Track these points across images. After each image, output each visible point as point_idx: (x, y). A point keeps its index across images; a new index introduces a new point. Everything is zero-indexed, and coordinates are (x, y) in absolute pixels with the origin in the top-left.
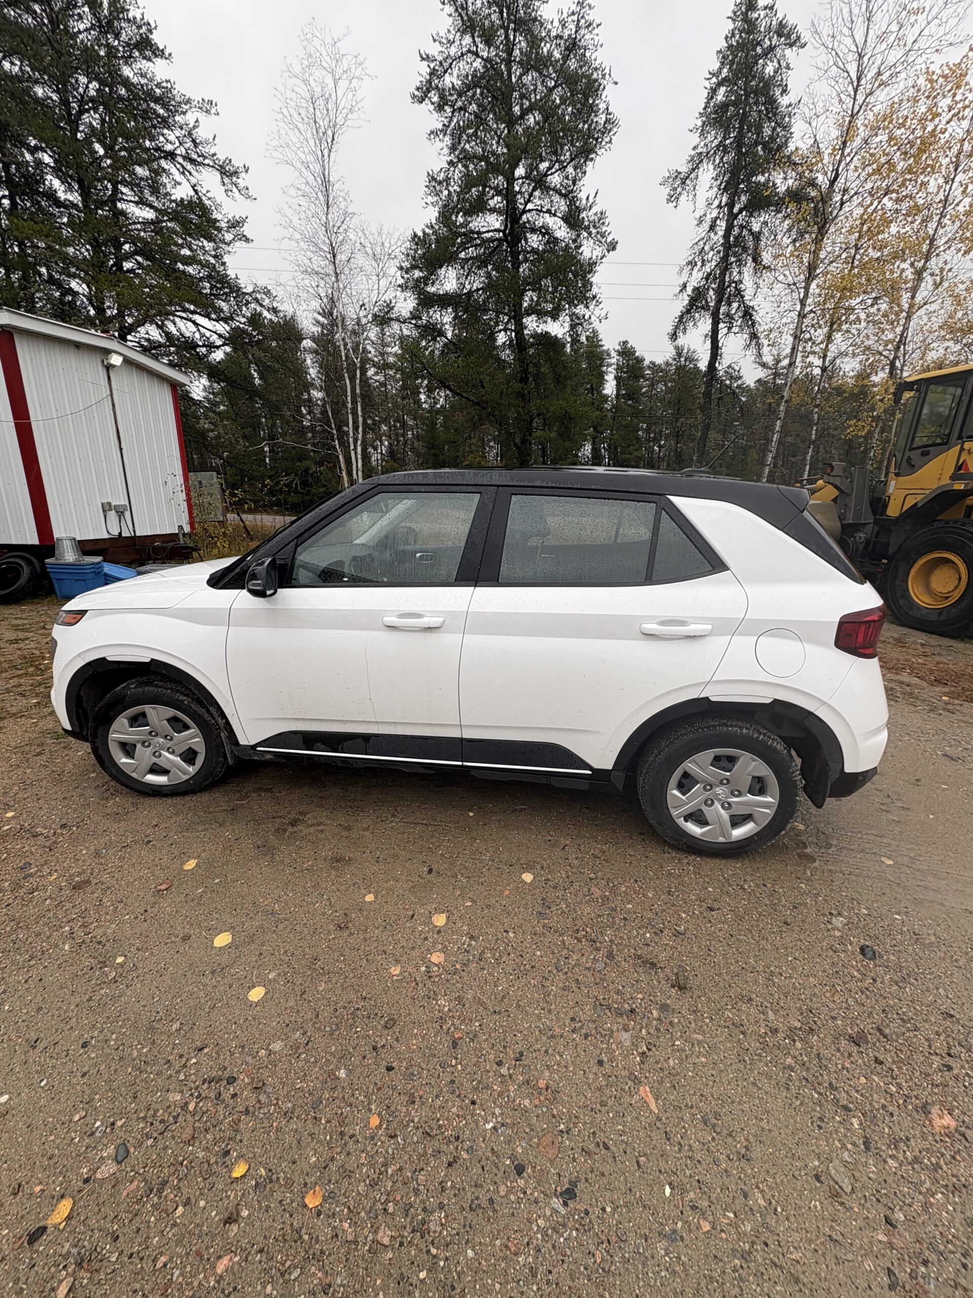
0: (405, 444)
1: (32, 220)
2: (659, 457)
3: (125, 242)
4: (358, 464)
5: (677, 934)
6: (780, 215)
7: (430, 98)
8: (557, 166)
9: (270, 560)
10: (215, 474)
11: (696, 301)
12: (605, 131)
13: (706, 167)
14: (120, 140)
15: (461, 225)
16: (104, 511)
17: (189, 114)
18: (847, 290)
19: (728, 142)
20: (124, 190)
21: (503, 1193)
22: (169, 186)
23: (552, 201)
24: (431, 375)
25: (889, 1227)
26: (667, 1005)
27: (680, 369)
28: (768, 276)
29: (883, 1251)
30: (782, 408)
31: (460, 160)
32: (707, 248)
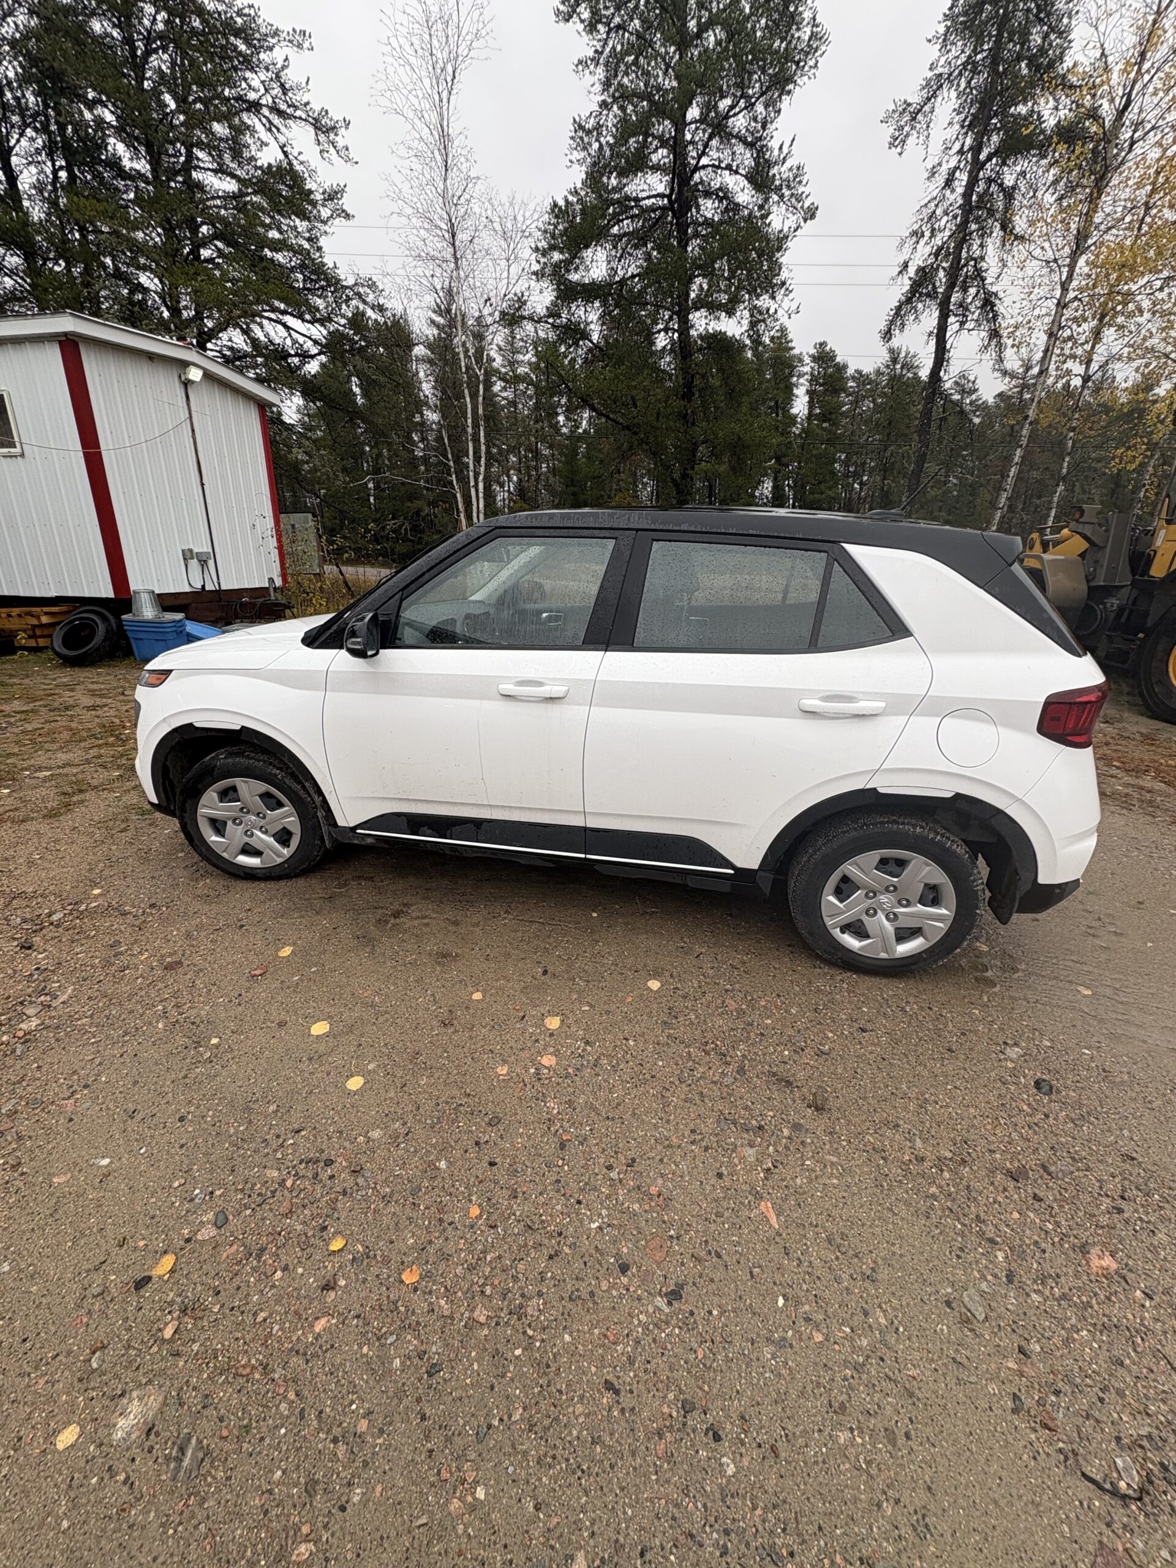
0: (538, 480)
1: (94, 197)
2: (859, 498)
3: (203, 223)
4: (479, 504)
5: (820, 1053)
6: (1044, 162)
7: (578, 15)
8: (742, 104)
9: (370, 615)
10: (310, 516)
11: (920, 285)
12: (810, 51)
13: (946, 95)
14: (194, 88)
15: (615, 190)
16: (185, 559)
17: (276, 49)
18: (1128, 268)
19: (979, 57)
20: (201, 154)
21: (604, 1288)
22: (253, 148)
23: (734, 153)
24: (570, 390)
25: (1022, 1356)
26: (801, 1125)
27: (894, 379)
28: (1020, 250)
29: (1011, 1378)
30: (1024, 432)
31: (615, 100)
32: (939, 212)
